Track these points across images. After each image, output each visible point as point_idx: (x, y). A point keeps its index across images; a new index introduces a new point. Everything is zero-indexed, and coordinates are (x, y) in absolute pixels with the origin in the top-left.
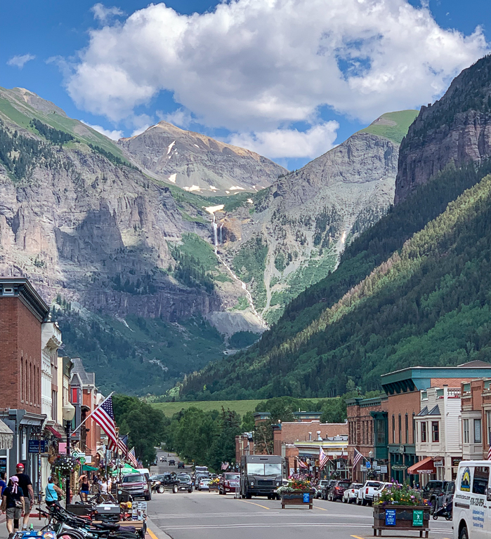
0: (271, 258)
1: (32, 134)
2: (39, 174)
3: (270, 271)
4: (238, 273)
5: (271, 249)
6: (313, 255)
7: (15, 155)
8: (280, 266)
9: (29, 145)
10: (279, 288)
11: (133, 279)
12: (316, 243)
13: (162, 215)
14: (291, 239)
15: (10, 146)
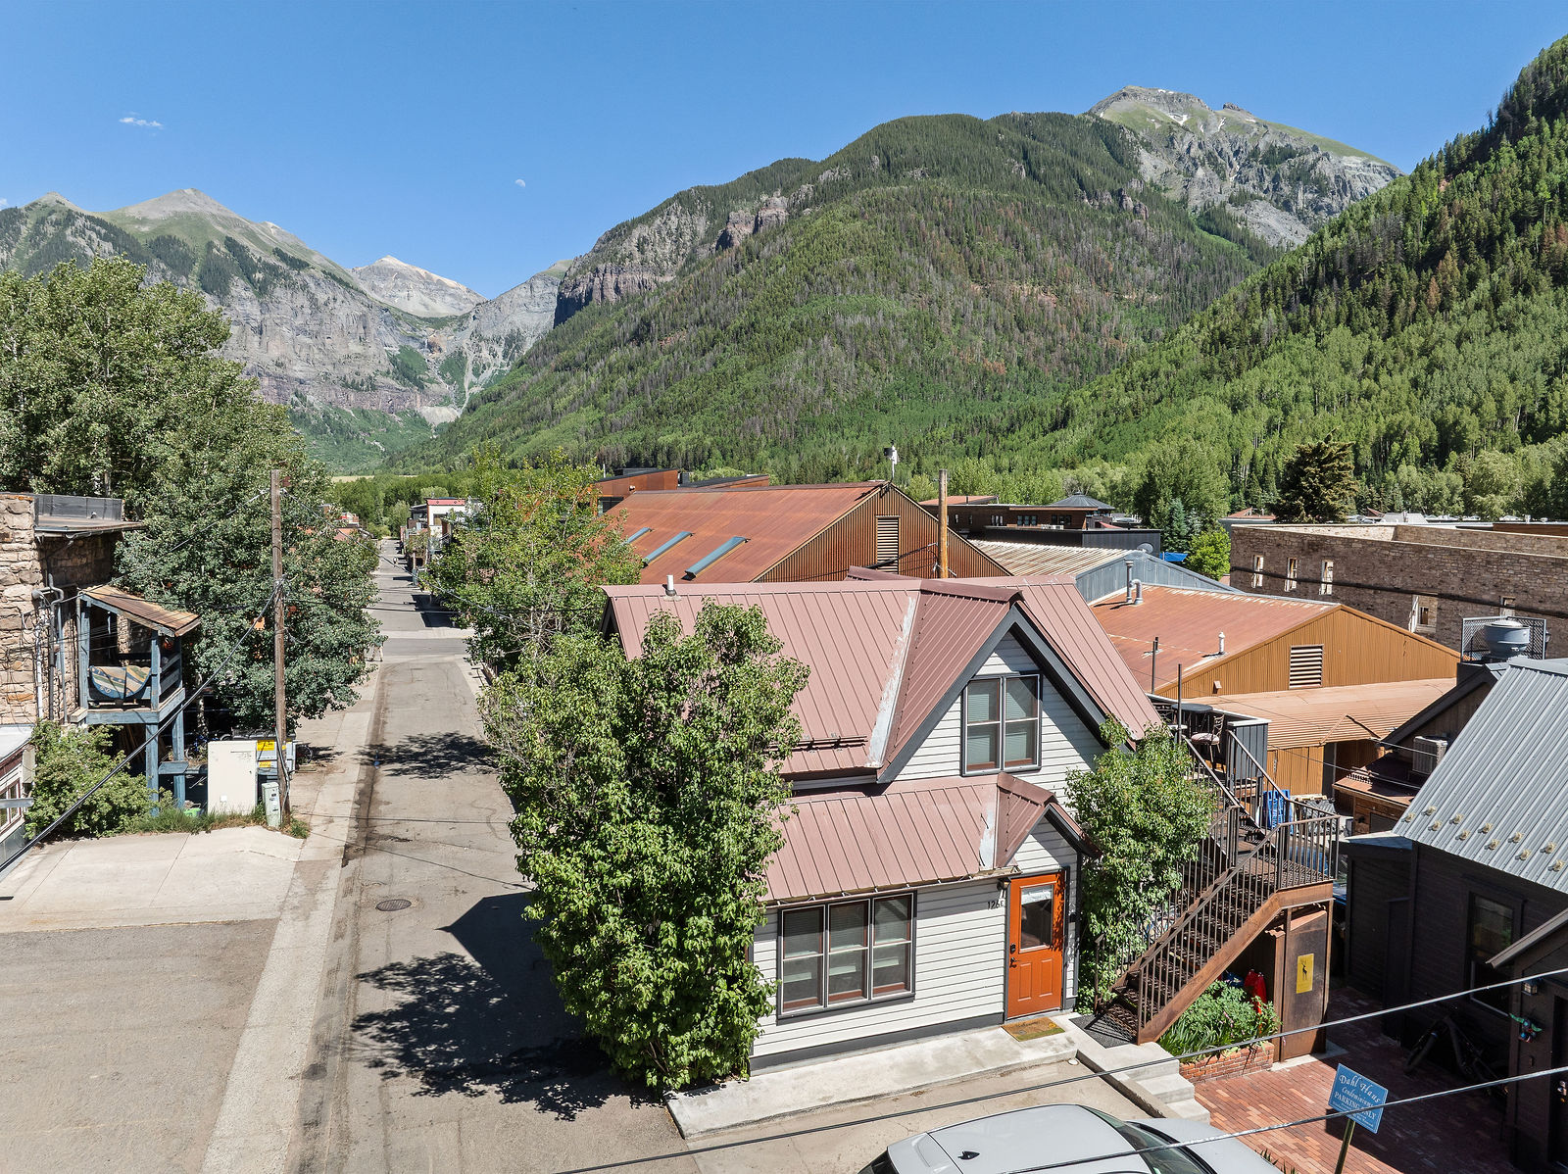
0: (470, 366)
1: (273, 260)
2: (279, 292)
3: (469, 377)
4: (443, 378)
5: (470, 362)
6: (502, 366)
7: (259, 276)
8: (476, 373)
9: (272, 269)
10: (476, 390)
11: (358, 379)
12: (504, 357)
13: (382, 329)
14: (485, 353)
15: (255, 269)
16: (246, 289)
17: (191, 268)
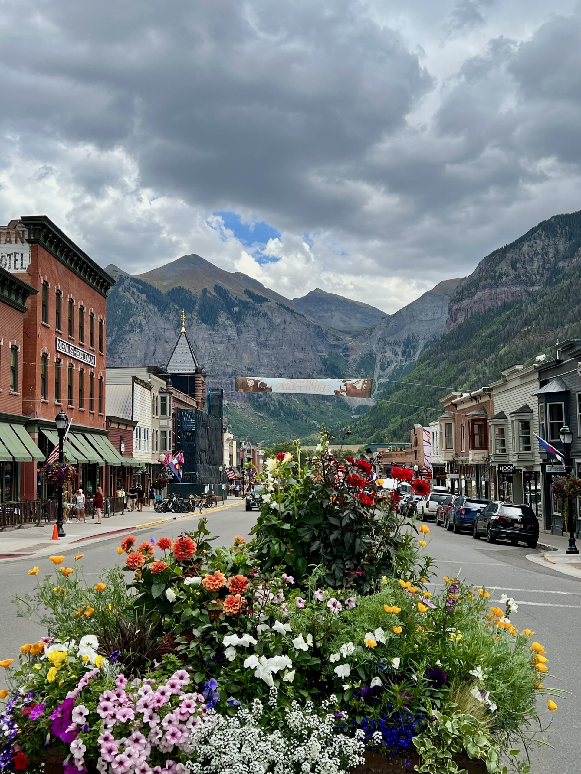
0: (378, 364)
1: (245, 298)
3: (378, 371)
5: (378, 358)
6: (401, 362)
7: (236, 309)
8: (383, 368)
10: (383, 380)
12: (403, 356)
15: (233, 304)
16: (228, 319)
17: (193, 307)
